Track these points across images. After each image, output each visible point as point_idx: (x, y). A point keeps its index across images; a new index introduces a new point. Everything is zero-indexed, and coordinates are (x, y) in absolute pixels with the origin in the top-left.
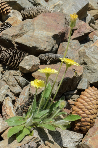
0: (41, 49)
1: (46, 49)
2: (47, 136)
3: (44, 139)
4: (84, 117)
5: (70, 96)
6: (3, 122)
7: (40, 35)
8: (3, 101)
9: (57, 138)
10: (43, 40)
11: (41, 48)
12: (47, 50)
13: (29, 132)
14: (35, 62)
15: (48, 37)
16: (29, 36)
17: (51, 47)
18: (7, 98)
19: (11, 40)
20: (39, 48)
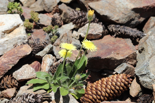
0: (113, 20)
1: (118, 20)
2: (60, 97)
3: (56, 98)
4: (88, 94)
5: (106, 74)
6: (32, 72)
7: (120, 4)
8: (43, 56)
9: (66, 101)
10: (120, 11)
11: (113, 18)
12: (120, 22)
13: (48, 88)
14: (94, 32)
15: (127, 8)
16: (107, 2)
17: (126, 20)
18: (48, 55)
19: (84, 3)
20: (111, 18)
